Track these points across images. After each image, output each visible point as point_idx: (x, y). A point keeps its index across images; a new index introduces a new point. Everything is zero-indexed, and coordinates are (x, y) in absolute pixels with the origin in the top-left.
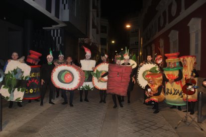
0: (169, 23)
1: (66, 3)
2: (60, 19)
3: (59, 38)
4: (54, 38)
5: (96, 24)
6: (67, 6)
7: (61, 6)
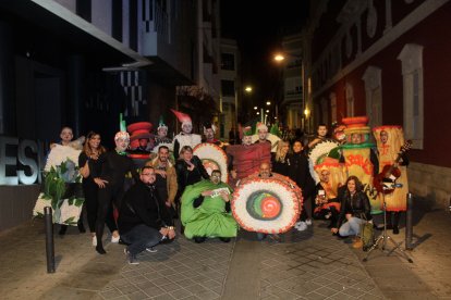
0: (363, 50)
1: (151, 19)
2: (139, 53)
3: (137, 89)
4: (126, 89)
5: (210, 54)
6: (152, 24)
7: (141, 25)
